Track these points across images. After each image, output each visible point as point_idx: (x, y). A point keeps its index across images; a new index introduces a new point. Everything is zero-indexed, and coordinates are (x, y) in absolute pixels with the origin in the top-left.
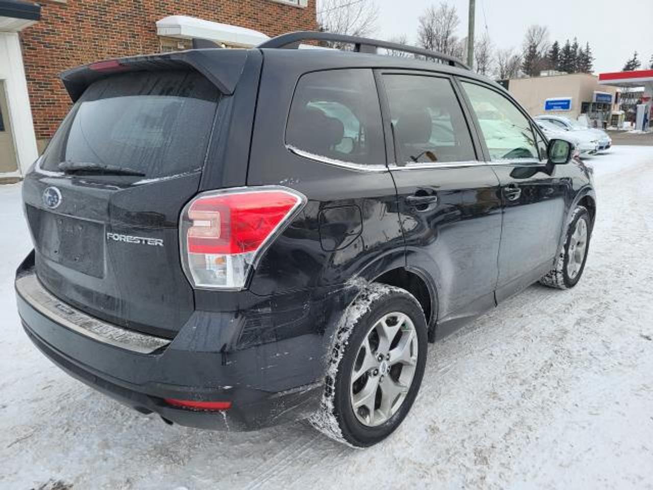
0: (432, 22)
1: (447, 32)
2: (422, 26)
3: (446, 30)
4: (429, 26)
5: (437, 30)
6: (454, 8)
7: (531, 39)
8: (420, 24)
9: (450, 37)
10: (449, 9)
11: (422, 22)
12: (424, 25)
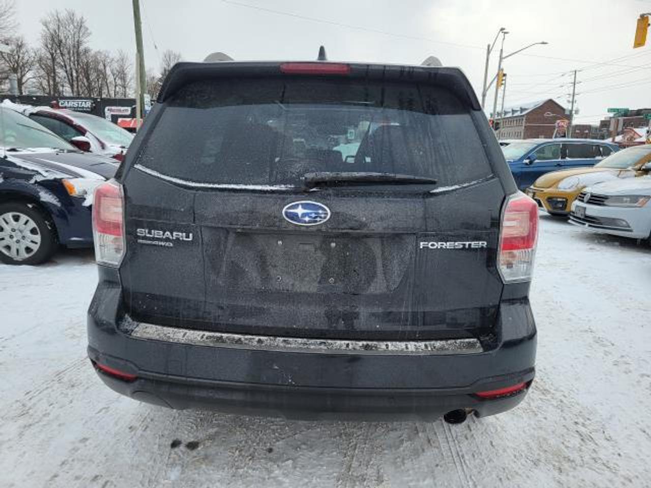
0: (59, 28)
1: (78, 42)
2: (46, 29)
3: (76, 39)
4: (55, 31)
5: (65, 37)
6: (82, 18)
7: (167, 63)
8: (44, 28)
9: (82, 48)
10: (77, 17)
11: (46, 24)
12: (48, 30)
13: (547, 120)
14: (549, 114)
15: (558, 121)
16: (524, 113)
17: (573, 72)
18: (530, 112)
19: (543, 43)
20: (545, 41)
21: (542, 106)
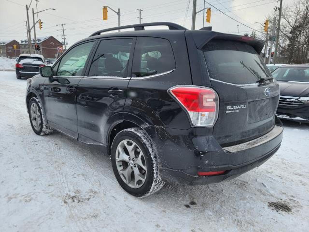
13: (51, 46)
14: (52, 43)
15: (58, 47)
16: (40, 42)
17: (61, 24)
18: (43, 41)
19: (53, 9)
20: (54, 9)
21: (48, 39)
